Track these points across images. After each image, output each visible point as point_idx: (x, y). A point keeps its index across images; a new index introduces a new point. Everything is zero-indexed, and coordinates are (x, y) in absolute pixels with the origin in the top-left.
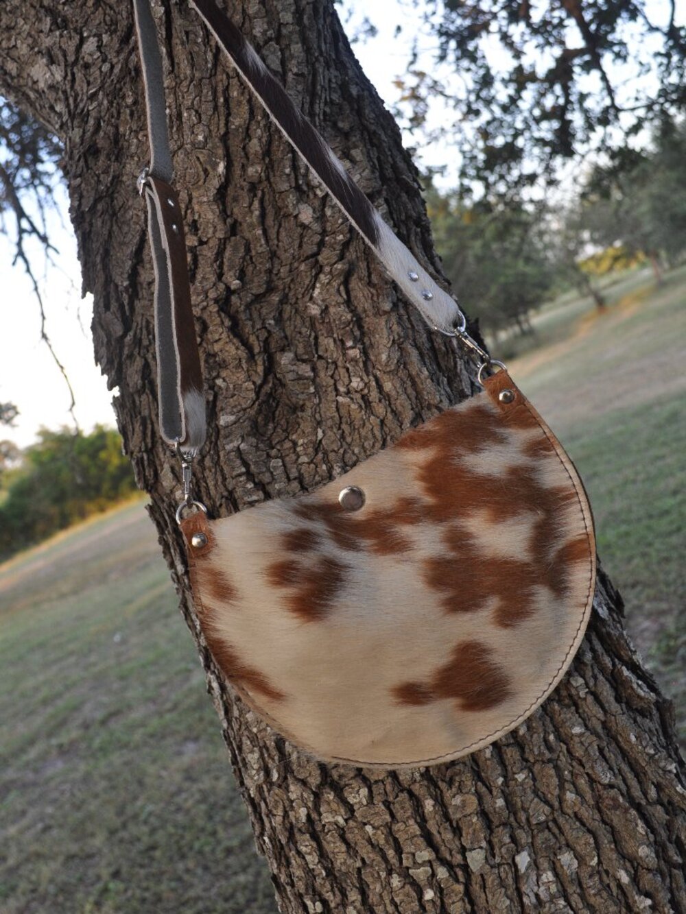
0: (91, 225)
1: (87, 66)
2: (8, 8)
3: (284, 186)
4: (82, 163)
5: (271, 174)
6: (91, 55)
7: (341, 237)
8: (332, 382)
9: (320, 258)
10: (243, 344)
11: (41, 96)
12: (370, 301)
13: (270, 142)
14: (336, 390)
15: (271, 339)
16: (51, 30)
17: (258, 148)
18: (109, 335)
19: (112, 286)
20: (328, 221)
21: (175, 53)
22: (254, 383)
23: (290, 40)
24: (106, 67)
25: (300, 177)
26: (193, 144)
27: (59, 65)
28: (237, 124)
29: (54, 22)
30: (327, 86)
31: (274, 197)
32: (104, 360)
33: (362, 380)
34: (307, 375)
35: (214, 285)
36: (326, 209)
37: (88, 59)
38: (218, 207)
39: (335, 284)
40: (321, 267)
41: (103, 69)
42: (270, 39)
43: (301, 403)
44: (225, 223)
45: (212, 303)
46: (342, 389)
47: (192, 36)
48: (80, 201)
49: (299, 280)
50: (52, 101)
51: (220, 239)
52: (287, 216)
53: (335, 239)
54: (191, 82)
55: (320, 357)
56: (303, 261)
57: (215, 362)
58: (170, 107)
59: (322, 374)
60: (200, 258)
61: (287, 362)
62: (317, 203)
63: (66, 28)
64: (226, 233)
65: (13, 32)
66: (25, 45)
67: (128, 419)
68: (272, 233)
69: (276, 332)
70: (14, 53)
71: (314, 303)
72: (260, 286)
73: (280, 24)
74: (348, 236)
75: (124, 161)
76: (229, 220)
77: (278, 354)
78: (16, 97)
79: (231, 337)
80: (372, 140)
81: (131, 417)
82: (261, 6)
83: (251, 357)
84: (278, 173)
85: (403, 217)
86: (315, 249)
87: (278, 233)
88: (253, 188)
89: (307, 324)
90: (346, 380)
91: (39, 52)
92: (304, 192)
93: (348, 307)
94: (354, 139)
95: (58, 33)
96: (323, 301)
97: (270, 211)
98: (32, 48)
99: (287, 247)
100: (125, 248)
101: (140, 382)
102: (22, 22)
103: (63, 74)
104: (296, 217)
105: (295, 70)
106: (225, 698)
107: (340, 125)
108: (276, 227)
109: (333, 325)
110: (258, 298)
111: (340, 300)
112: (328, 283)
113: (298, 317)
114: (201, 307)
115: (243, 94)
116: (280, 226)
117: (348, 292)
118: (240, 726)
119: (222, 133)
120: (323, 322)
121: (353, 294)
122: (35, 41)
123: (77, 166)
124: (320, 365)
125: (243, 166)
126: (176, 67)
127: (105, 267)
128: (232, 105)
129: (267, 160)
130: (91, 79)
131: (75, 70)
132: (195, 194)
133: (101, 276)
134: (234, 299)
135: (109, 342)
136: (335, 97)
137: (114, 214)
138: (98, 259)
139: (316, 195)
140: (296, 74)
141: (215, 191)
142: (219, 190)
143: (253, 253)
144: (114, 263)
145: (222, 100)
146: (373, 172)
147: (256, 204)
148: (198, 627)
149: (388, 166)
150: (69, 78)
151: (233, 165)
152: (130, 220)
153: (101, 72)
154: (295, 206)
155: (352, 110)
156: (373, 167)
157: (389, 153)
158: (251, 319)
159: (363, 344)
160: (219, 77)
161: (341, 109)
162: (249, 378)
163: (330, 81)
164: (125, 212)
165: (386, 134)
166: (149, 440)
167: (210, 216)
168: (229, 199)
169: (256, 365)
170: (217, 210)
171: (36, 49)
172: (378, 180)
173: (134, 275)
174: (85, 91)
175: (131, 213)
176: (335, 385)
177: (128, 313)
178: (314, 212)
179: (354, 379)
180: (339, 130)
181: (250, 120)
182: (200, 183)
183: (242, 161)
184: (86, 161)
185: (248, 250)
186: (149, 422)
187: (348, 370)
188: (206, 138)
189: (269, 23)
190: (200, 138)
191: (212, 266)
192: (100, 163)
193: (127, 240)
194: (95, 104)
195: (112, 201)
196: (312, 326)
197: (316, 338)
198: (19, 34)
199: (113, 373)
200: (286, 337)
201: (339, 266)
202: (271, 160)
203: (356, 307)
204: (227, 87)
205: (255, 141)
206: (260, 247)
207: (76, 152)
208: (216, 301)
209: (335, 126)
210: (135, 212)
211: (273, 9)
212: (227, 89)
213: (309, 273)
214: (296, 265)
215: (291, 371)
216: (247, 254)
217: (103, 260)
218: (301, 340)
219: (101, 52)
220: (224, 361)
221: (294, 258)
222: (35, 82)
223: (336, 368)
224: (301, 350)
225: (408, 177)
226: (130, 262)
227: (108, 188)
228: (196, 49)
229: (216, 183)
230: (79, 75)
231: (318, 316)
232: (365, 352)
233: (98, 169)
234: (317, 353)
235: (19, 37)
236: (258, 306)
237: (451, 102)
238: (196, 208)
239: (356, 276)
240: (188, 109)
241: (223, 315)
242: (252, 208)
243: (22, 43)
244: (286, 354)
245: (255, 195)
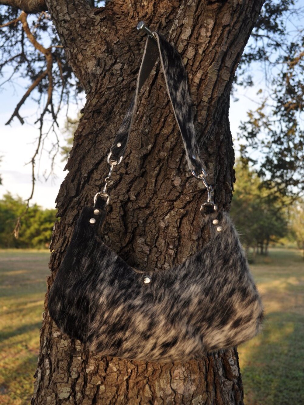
0: (83, 142)
1: (112, 74)
2: (90, 33)
3: (173, 166)
4: (91, 114)
5: (170, 159)
6: (116, 70)
7: (188, 198)
8: (156, 260)
9: (175, 203)
10: (124, 226)
11: (87, 74)
12: (188, 232)
13: (175, 145)
14: (156, 264)
15: (137, 229)
16: (104, 52)
17: (169, 146)
18: (68, 193)
19: (79, 173)
20: (185, 188)
21: (152, 91)
22: (121, 245)
23: (203, 108)
24: (120, 79)
25: (182, 165)
26: (142, 131)
27: (101, 68)
28: (165, 132)
29: (107, 49)
30: (210, 132)
31: (167, 168)
32: (60, 203)
33: (170, 265)
34: (146, 252)
35: (124, 194)
36: (187, 183)
37: (114, 72)
38: (141, 162)
39: (177, 217)
40: (174, 207)
41: (119, 79)
42: (195, 105)
43: (138, 263)
44: (141, 170)
45: (119, 201)
46: (159, 265)
47: (162, 89)
48: (83, 130)
49: (162, 208)
50: (91, 80)
51: (135, 176)
52: (169, 179)
53: (185, 198)
54: (153, 106)
55: (156, 246)
56: (167, 201)
57: (109, 227)
58: (139, 111)
59: (153, 254)
60: (123, 180)
61: (140, 242)
62: (184, 179)
63: (111, 54)
64: (139, 174)
65: (88, 44)
66: (90, 51)
67: (58, 234)
68: (159, 183)
69: (141, 228)
70: (84, 52)
71: (164, 221)
72: (143, 203)
73: (201, 101)
74: (192, 199)
75: (110, 122)
76: (143, 170)
77: (138, 237)
78: (76, 69)
79: (121, 220)
80: (220, 162)
81: (60, 234)
82: (197, 91)
83: (126, 232)
84: (173, 160)
85: (219, 201)
86: (175, 198)
87: (162, 184)
88: (160, 161)
89: (157, 229)
90: (163, 262)
91: (95, 57)
92: (181, 172)
93: (178, 230)
94: (212, 158)
95: (107, 55)
96: (168, 222)
97: (162, 173)
98: (93, 54)
99: (163, 192)
100: (92, 159)
101: (71, 221)
102: (94, 42)
103: (101, 72)
104: (172, 181)
105: (199, 121)
106: (41, 384)
107: (209, 150)
108: (162, 181)
109: (168, 235)
110: (140, 208)
111: (176, 225)
112: (174, 216)
113: (154, 224)
114: (113, 201)
115: (173, 121)
116: (164, 182)
117: (180, 223)
118: (42, 401)
119: (157, 133)
120: (164, 232)
121: (182, 225)
122: (95, 52)
123: (88, 114)
124: (154, 250)
125: (159, 150)
126: (150, 97)
127: (80, 163)
128: (166, 123)
129: (171, 152)
130: (112, 81)
131: (107, 74)
132: (133, 152)
133: (77, 166)
134: (130, 204)
135: (66, 196)
136: (212, 138)
137: (95, 143)
138: (79, 158)
139: (185, 175)
140: (199, 123)
141: (143, 155)
142: (144, 155)
143: (147, 188)
144: (85, 163)
145: (163, 120)
146: (214, 176)
147: (158, 168)
148: (45, 344)
149: (222, 175)
150: (103, 75)
151: (155, 148)
152: (100, 149)
153: (117, 80)
154: (174, 176)
155: (217, 145)
156: (216, 173)
157: (225, 170)
158: (133, 216)
159: (177, 249)
160: (166, 110)
161: (212, 143)
162: (120, 242)
163: (213, 130)
164: (100, 144)
165: (228, 160)
166: (63, 248)
167: (136, 164)
168: (147, 161)
169: (126, 237)
170: (140, 163)
171: (94, 55)
172: (215, 180)
173: (91, 173)
174: (107, 84)
175: (102, 146)
176: (157, 262)
177: (80, 188)
178: (181, 182)
179: (166, 263)
180: (208, 151)
181: (171, 133)
182: (138, 149)
183: (160, 148)
184: (93, 114)
185: (145, 185)
186: (67, 240)
187: (165, 258)
188: (149, 131)
189: (197, 98)
190: (147, 130)
191: (127, 185)
192: (99, 118)
193: (95, 156)
194: (108, 92)
195: (97, 137)
196: (158, 231)
197: (158, 237)
198: (90, 46)
199: (62, 211)
200: (145, 231)
201: (182, 211)
202: (172, 153)
203: (181, 232)
204: (168, 116)
205: (169, 143)
206: (151, 187)
207: (91, 108)
208: (121, 201)
209: (207, 149)
210: (104, 147)
211: (201, 93)
212: (167, 116)
213: (167, 207)
214: (163, 201)
215: (140, 247)
216: (144, 187)
217: (81, 160)
218: (150, 235)
219: (121, 71)
220: (113, 229)
221: (164, 198)
222: (87, 68)
223: (161, 254)
224: (148, 240)
225: (229, 183)
226: (92, 167)
227: (97, 131)
228: (162, 95)
229: (145, 152)
230: (107, 76)
231: (163, 228)
232: (176, 254)
233: (97, 120)
234: (155, 244)
235: (89, 47)
236: (138, 212)
237: (271, 134)
238: (131, 158)
239: (187, 218)
240: (147, 116)
241: (122, 209)
242: (155, 169)
243: (89, 50)
244: (141, 238)
245: (159, 164)
